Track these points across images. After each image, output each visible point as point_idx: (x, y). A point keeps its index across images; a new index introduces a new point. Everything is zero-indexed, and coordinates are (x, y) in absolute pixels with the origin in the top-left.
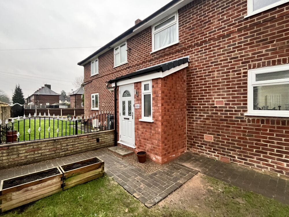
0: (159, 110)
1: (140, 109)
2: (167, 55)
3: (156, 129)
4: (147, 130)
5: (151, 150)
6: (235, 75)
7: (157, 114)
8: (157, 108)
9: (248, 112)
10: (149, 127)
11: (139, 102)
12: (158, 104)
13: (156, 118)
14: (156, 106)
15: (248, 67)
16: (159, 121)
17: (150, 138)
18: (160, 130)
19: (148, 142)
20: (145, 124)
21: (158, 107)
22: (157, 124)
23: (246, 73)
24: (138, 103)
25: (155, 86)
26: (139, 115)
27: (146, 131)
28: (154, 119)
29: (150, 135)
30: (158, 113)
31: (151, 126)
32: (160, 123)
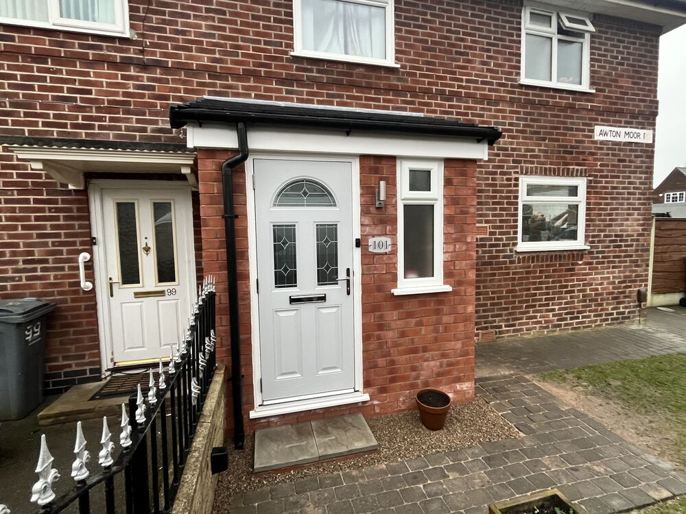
0: (468, 253)
1: (394, 252)
2: (360, 88)
3: (460, 308)
4: (425, 319)
5: (439, 374)
6: (503, 181)
7: (462, 265)
8: (464, 248)
9: (518, 246)
10: (432, 306)
11: (388, 228)
12: (466, 237)
13: (457, 279)
14: (457, 240)
15: (519, 170)
16: (469, 283)
17: (436, 340)
18: (471, 309)
19: (427, 355)
20: (415, 300)
21: (468, 243)
22: (463, 293)
23: (517, 179)
24: (385, 235)
25: (455, 181)
26: (388, 276)
27: (420, 324)
28: (452, 280)
29: (436, 331)
30: (464, 262)
31: (440, 303)
32: (471, 291)
